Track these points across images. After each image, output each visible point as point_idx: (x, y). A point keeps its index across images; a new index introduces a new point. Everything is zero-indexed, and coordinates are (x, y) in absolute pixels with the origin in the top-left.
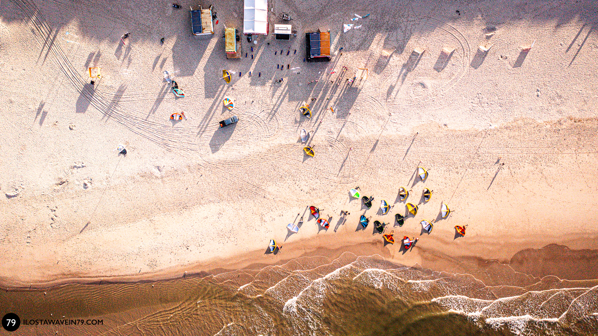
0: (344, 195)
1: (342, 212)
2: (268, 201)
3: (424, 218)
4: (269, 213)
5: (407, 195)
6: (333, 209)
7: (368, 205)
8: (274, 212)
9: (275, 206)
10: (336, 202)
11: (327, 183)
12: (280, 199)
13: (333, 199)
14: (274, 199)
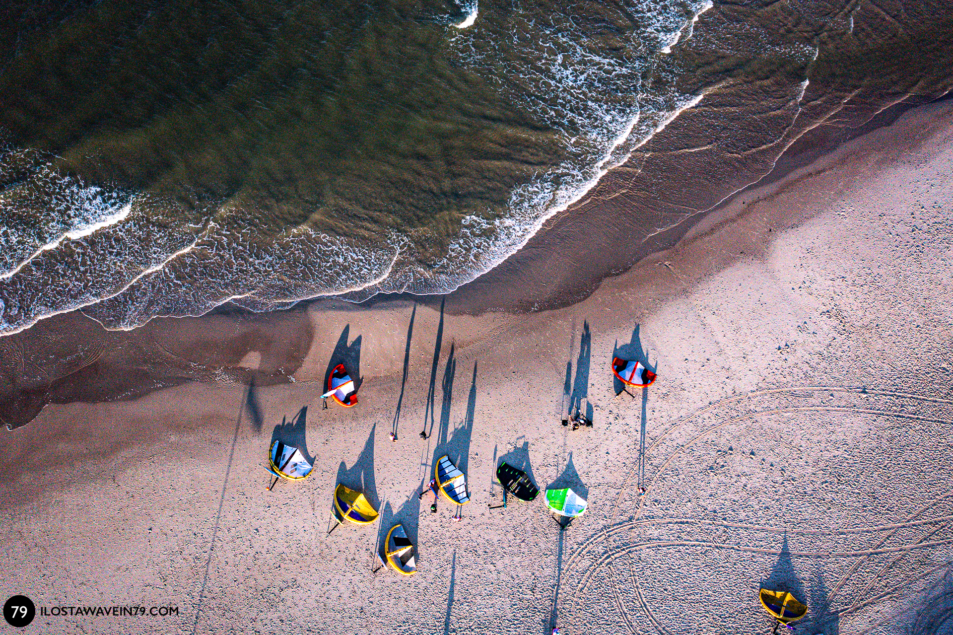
0: (601, 481)
1: (589, 423)
2: (846, 383)
3: (306, 483)
4: (827, 342)
5: (387, 550)
6: (624, 422)
7: (509, 471)
8: (812, 351)
9: (816, 374)
10: (623, 450)
11: (674, 505)
12: (810, 400)
13: (633, 456)
14: (832, 395)
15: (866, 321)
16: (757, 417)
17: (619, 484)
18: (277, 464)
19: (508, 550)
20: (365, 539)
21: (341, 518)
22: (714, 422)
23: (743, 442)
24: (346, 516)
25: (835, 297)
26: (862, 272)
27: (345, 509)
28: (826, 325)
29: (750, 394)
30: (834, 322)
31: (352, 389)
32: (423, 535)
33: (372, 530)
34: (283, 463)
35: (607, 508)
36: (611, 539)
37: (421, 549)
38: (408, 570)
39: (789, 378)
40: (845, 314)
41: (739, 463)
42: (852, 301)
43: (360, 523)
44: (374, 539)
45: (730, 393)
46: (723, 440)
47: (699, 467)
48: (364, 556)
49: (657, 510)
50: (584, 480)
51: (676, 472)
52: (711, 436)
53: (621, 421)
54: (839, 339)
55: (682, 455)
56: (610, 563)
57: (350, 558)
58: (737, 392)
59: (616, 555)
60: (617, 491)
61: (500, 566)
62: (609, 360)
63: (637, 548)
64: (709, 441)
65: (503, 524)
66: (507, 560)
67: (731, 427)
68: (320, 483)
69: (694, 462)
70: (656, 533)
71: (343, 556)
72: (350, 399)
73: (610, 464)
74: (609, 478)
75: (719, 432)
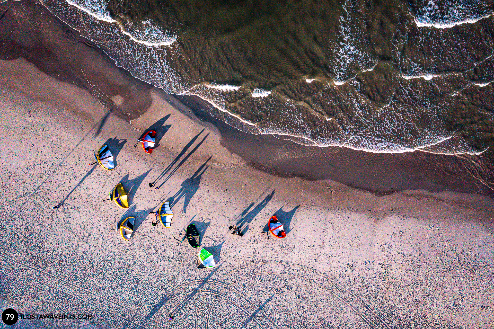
0: (228, 261)
1: (241, 235)
2: (363, 299)
3: (108, 172)
4: (371, 277)
5: (122, 224)
6: (256, 245)
7: (194, 229)
8: (361, 275)
9: (354, 286)
10: (247, 255)
11: (250, 292)
12: (342, 294)
13: (249, 261)
14: (352, 299)
15: (396, 281)
16: (313, 284)
17: (234, 267)
18: (100, 156)
19: (170, 259)
20: (117, 213)
21: (112, 198)
22: (294, 272)
23: (299, 289)
24: (114, 199)
25: (393, 261)
26: (415, 260)
27: (116, 196)
28: (377, 269)
29: (319, 273)
30: (382, 271)
31: (153, 146)
32: (141, 228)
33: (122, 212)
34: (103, 157)
35: (222, 273)
36: (214, 286)
37: (136, 233)
38: (126, 238)
39: (341, 279)
40: (390, 271)
41: (290, 296)
42: (398, 268)
43: (119, 205)
44: (121, 215)
45: (311, 266)
46: (291, 282)
47: (272, 285)
48: (112, 220)
49: (241, 289)
50: (221, 255)
51: (261, 280)
52: (288, 277)
53: (255, 244)
54: (378, 279)
55: (269, 276)
56: (207, 294)
57: (106, 216)
58: (314, 268)
59: (211, 293)
60: (231, 269)
61: (163, 263)
62: (271, 214)
63: (222, 297)
64: (285, 279)
65: (176, 248)
66: (167, 263)
67: (299, 279)
68: (113, 177)
69: (272, 282)
70: (234, 297)
71: (104, 213)
72: (149, 150)
73: (237, 257)
74: (232, 262)
75: (292, 278)
